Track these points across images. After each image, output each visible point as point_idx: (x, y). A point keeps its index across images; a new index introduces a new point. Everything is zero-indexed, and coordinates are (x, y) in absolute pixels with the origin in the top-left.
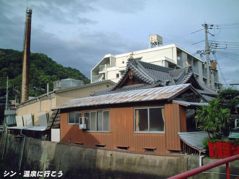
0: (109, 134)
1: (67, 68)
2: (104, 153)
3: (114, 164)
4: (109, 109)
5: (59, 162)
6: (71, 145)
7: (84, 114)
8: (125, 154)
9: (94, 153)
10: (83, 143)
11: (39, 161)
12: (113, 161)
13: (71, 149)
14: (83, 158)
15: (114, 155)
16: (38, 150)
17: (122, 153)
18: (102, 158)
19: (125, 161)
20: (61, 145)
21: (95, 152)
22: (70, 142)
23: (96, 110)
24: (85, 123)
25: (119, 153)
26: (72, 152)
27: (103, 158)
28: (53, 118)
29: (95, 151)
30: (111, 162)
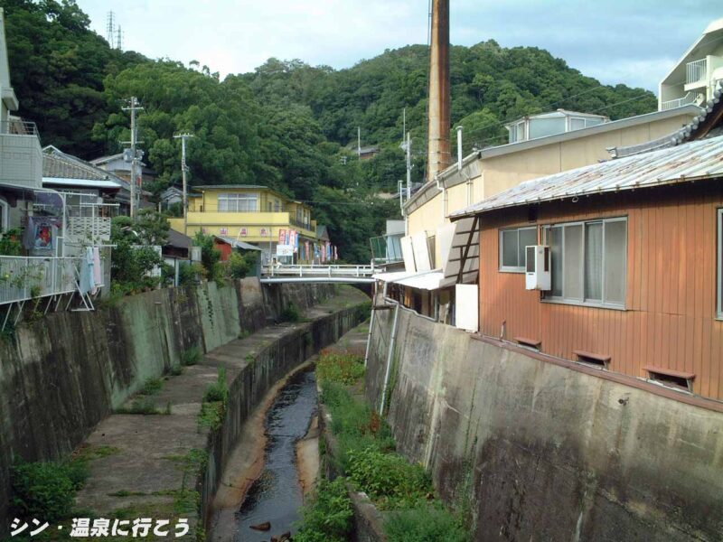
0: (624, 314)
1: (614, 86)
2: (599, 391)
3: (631, 441)
4: (624, 213)
5: (468, 403)
6: (504, 347)
7: (545, 230)
8: (675, 405)
9: (567, 387)
10: (540, 344)
11: (423, 388)
12: (627, 428)
13: (503, 360)
14: (534, 401)
15: (632, 404)
16: (425, 351)
17: (662, 402)
18: (593, 409)
19: (671, 436)
20: (479, 342)
21: (572, 380)
22: (505, 337)
23: (581, 217)
24: (546, 269)
25: (652, 398)
26: (505, 371)
27: (596, 410)
28: (461, 247)
29: (570, 377)
30: (620, 432)
